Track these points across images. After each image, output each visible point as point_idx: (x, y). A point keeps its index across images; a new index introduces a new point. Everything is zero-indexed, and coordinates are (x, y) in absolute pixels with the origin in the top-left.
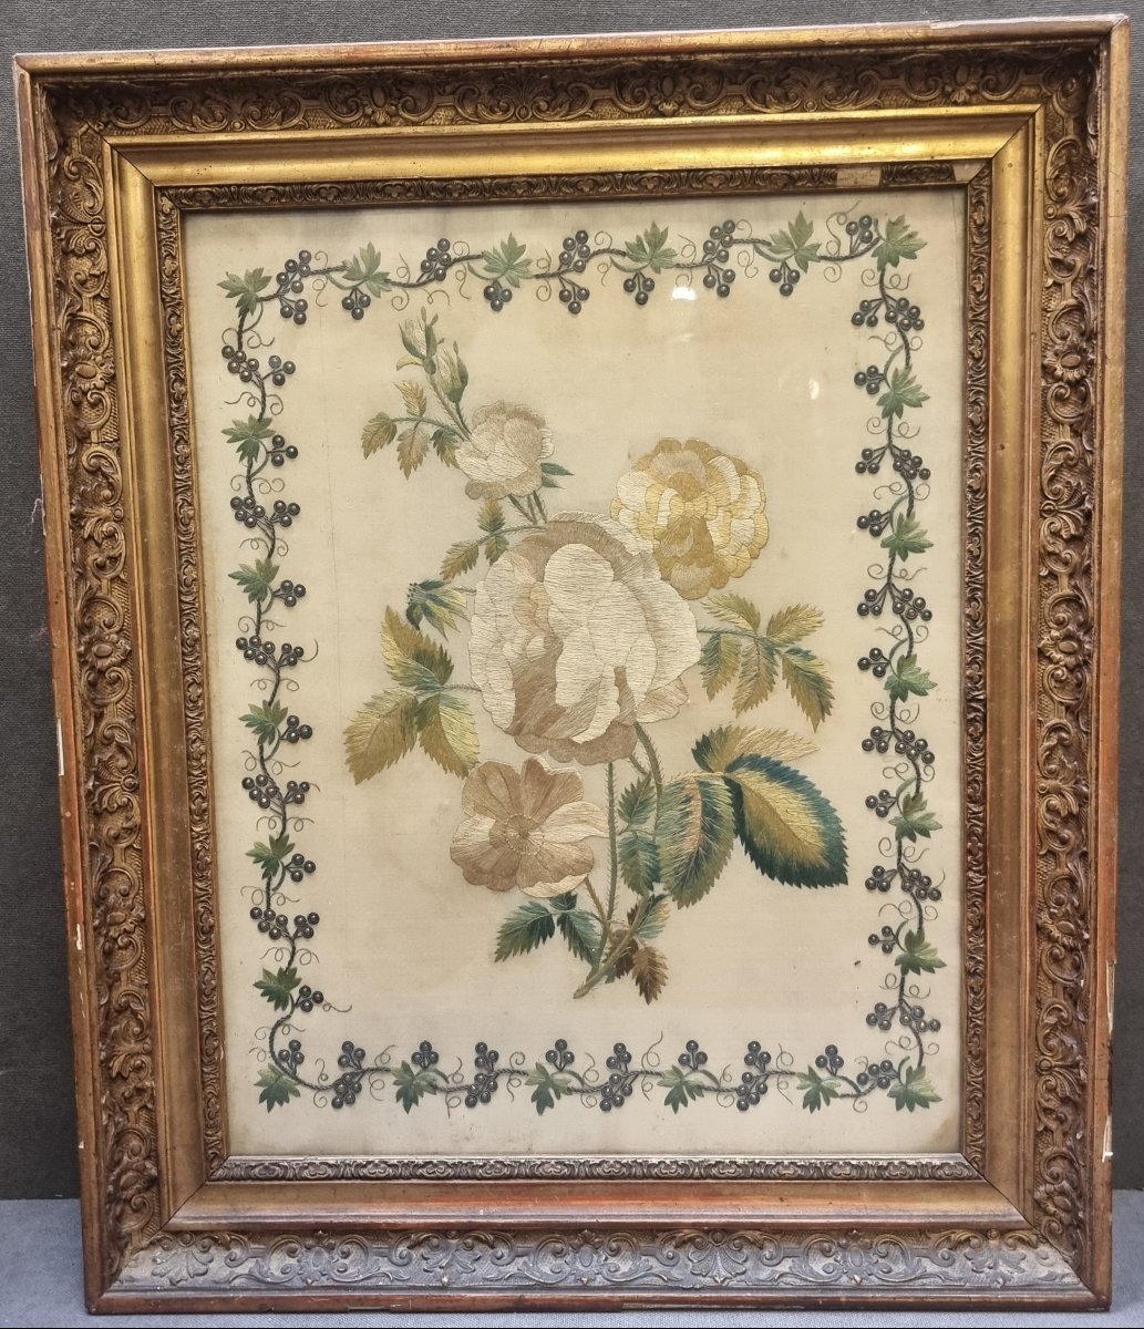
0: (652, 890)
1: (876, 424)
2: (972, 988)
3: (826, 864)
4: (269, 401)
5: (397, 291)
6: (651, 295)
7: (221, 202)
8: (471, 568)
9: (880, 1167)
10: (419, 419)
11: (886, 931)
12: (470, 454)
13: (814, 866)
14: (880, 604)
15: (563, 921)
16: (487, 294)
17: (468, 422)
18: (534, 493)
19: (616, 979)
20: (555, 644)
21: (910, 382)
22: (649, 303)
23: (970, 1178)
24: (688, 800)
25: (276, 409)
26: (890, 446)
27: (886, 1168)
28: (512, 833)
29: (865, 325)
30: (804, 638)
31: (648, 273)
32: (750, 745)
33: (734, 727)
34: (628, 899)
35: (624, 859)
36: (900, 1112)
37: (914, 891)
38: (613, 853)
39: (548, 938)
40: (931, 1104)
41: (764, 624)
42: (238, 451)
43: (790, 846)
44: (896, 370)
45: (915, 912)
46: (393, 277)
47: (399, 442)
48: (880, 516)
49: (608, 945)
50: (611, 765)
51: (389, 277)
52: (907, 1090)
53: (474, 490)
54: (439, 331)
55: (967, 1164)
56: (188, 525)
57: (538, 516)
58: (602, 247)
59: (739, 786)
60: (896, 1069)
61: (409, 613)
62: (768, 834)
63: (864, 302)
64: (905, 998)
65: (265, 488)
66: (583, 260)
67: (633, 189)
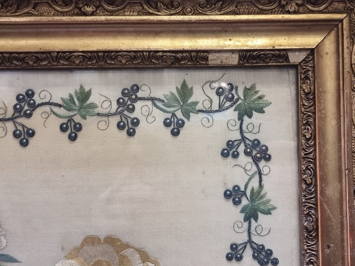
1: (240, 225)
6: (80, 134)
21: (262, 197)
22: (78, 140)
26: (250, 241)
29: (230, 157)
31: (77, 119)
44: (253, 189)
58: (44, 101)
63: (229, 141)
66: (31, 109)
67: (65, 63)
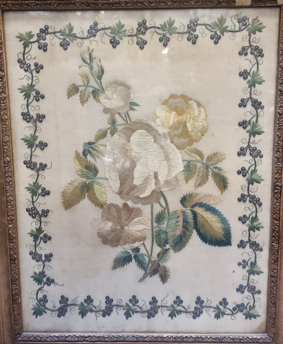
0: (166, 247)
1: (246, 90)
2: (273, 281)
3: (224, 239)
4: (34, 79)
5: (79, 40)
6: (169, 43)
7: (16, 6)
8: (105, 138)
9: (240, 339)
10: (87, 85)
11: (244, 261)
12: (105, 98)
13: (220, 240)
14: (245, 152)
15: (135, 257)
16: (111, 42)
17: (104, 87)
18: (127, 112)
19: (153, 276)
20: (133, 165)
21: (258, 75)
22: (168, 46)
23: (269, 343)
24: (178, 217)
25: (37, 81)
26: (251, 98)
27: (242, 339)
28: (118, 227)
29: (243, 55)
30: (219, 163)
31: (168, 35)
32: (200, 199)
33: (194, 192)
34: (157, 249)
35: (156, 236)
36: (247, 320)
37: (254, 248)
38: (153, 235)
39: (130, 262)
40: (257, 318)
41: (205, 158)
42: (24, 96)
43: (212, 233)
44: (254, 71)
45: (254, 255)
46: (78, 35)
47: (80, 94)
48: (246, 122)
49: (150, 265)
50: (152, 205)
51: (76, 35)
52: (249, 313)
53: (106, 111)
54: (94, 55)
55: (269, 338)
56: (6, 122)
57: (128, 120)
58: (151, 26)
59: (195, 213)
60: (246, 306)
61: (84, 153)
62: (205, 229)
63: (243, 47)
64: (249, 283)
65: (33, 109)
66: (145, 30)
67: (163, 5)
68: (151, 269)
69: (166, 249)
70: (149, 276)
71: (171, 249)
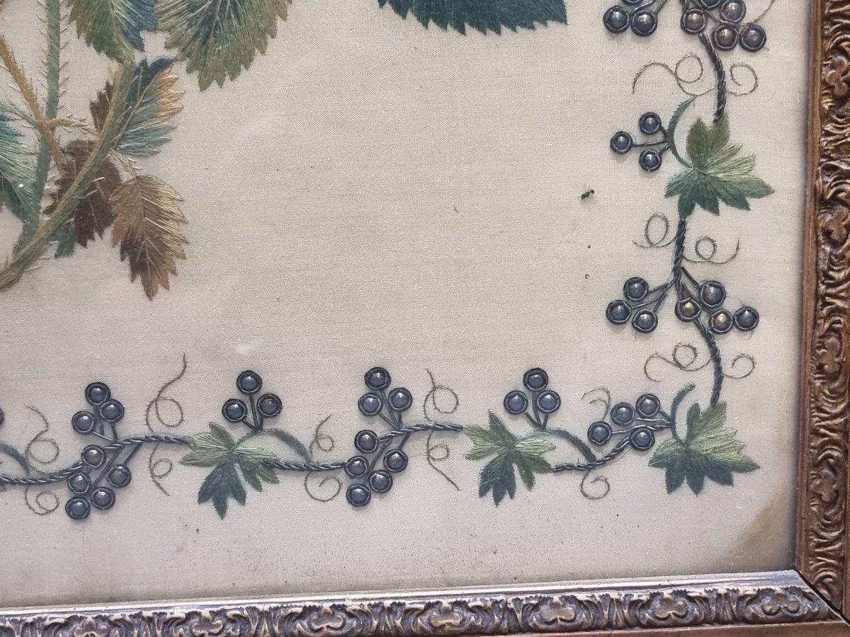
2: (827, 234)
9: (634, 604)
11: (649, 123)
19: (78, 247)
23: (813, 617)
27: (646, 605)
36: (675, 494)
37: (708, 33)
40: (737, 477)
45: (710, 79)
49: (54, 174)
52: (688, 452)
55: (809, 590)
60: (668, 412)
64: (685, 264)
68: (63, 203)
69: (144, 63)
70: (52, 250)
71: (176, 60)
